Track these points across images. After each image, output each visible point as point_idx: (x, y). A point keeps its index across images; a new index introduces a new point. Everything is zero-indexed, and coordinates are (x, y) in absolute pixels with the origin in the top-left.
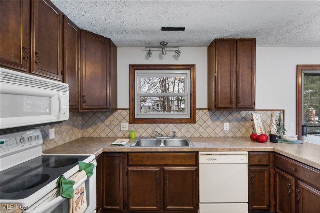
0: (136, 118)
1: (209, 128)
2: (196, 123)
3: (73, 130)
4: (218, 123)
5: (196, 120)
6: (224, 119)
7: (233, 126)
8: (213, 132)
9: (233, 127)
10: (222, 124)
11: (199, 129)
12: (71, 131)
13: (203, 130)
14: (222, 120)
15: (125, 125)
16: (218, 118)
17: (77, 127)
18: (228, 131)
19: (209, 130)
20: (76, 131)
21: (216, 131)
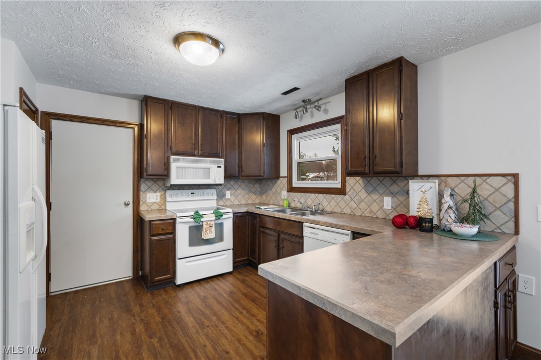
0: (293, 186)
1: (363, 203)
2: (347, 195)
3: (248, 195)
4: (375, 196)
5: (347, 191)
6: (384, 190)
7: (399, 202)
8: (369, 209)
9: (400, 204)
10: (381, 197)
11: (350, 204)
12: (247, 196)
13: (355, 206)
14: (381, 192)
15: (284, 193)
16: (375, 188)
17: (255, 193)
18: (391, 211)
19: (363, 205)
20: (254, 197)
21: (372, 209)
